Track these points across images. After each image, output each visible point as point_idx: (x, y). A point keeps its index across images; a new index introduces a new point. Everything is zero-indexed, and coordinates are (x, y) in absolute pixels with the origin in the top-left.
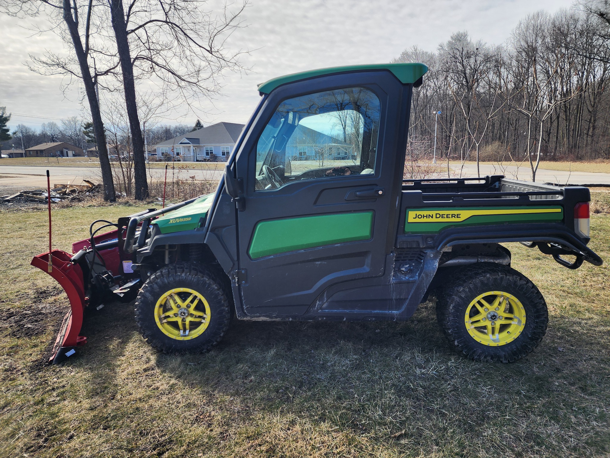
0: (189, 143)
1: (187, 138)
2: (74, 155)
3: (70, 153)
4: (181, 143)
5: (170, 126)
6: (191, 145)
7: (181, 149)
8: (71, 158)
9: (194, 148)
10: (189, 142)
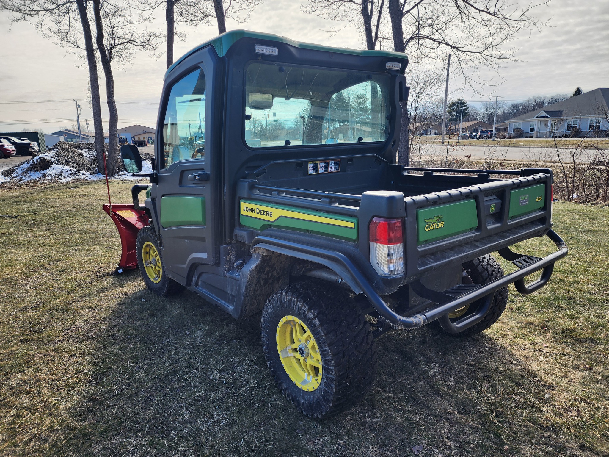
0: (547, 117)
1: (545, 111)
2: (436, 134)
3: (433, 131)
4: (537, 117)
5: (545, 98)
6: (549, 119)
7: (536, 124)
8: (433, 136)
9: (553, 122)
10: (547, 115)
